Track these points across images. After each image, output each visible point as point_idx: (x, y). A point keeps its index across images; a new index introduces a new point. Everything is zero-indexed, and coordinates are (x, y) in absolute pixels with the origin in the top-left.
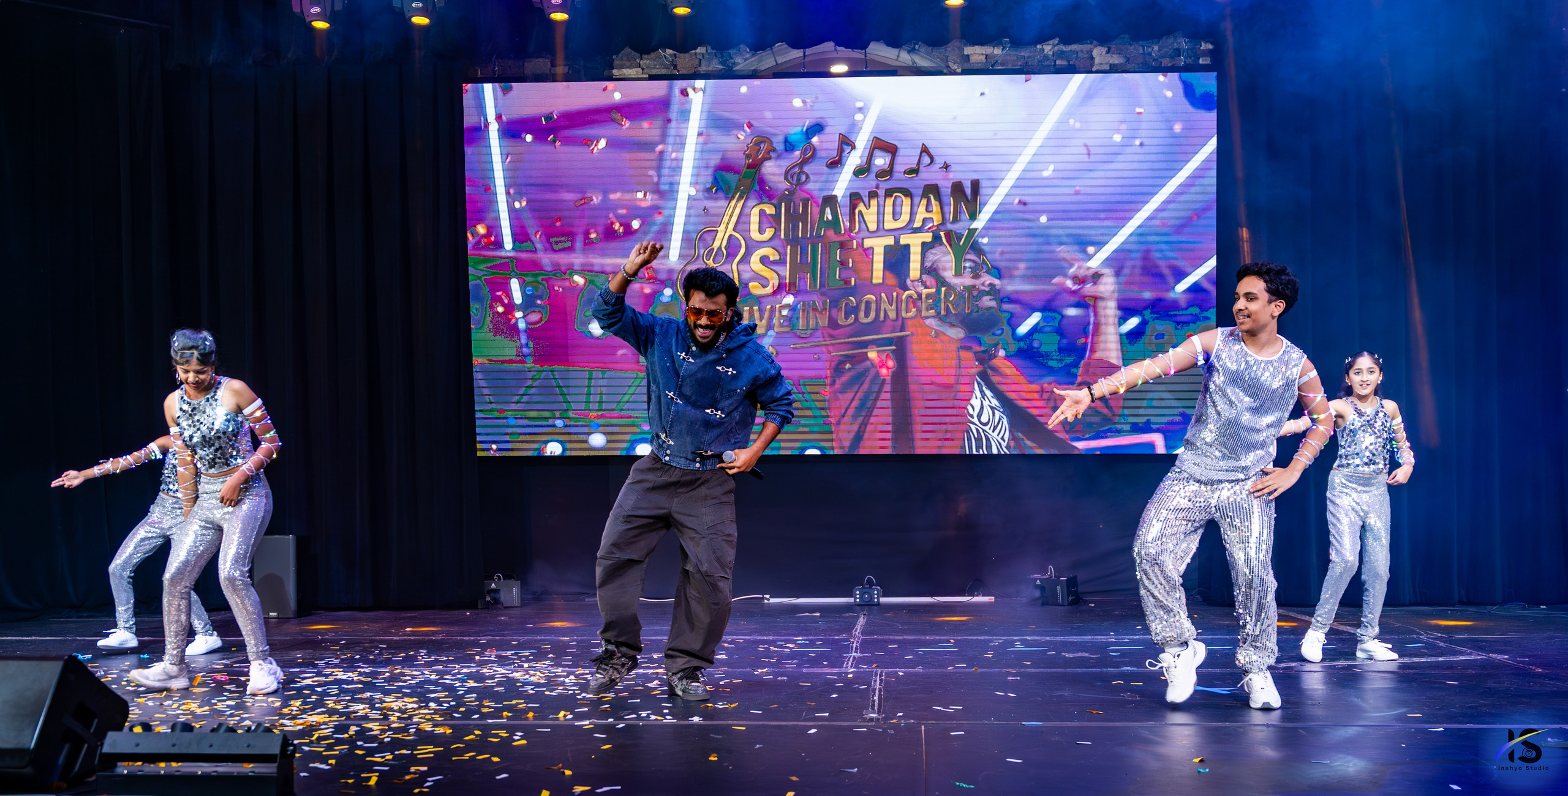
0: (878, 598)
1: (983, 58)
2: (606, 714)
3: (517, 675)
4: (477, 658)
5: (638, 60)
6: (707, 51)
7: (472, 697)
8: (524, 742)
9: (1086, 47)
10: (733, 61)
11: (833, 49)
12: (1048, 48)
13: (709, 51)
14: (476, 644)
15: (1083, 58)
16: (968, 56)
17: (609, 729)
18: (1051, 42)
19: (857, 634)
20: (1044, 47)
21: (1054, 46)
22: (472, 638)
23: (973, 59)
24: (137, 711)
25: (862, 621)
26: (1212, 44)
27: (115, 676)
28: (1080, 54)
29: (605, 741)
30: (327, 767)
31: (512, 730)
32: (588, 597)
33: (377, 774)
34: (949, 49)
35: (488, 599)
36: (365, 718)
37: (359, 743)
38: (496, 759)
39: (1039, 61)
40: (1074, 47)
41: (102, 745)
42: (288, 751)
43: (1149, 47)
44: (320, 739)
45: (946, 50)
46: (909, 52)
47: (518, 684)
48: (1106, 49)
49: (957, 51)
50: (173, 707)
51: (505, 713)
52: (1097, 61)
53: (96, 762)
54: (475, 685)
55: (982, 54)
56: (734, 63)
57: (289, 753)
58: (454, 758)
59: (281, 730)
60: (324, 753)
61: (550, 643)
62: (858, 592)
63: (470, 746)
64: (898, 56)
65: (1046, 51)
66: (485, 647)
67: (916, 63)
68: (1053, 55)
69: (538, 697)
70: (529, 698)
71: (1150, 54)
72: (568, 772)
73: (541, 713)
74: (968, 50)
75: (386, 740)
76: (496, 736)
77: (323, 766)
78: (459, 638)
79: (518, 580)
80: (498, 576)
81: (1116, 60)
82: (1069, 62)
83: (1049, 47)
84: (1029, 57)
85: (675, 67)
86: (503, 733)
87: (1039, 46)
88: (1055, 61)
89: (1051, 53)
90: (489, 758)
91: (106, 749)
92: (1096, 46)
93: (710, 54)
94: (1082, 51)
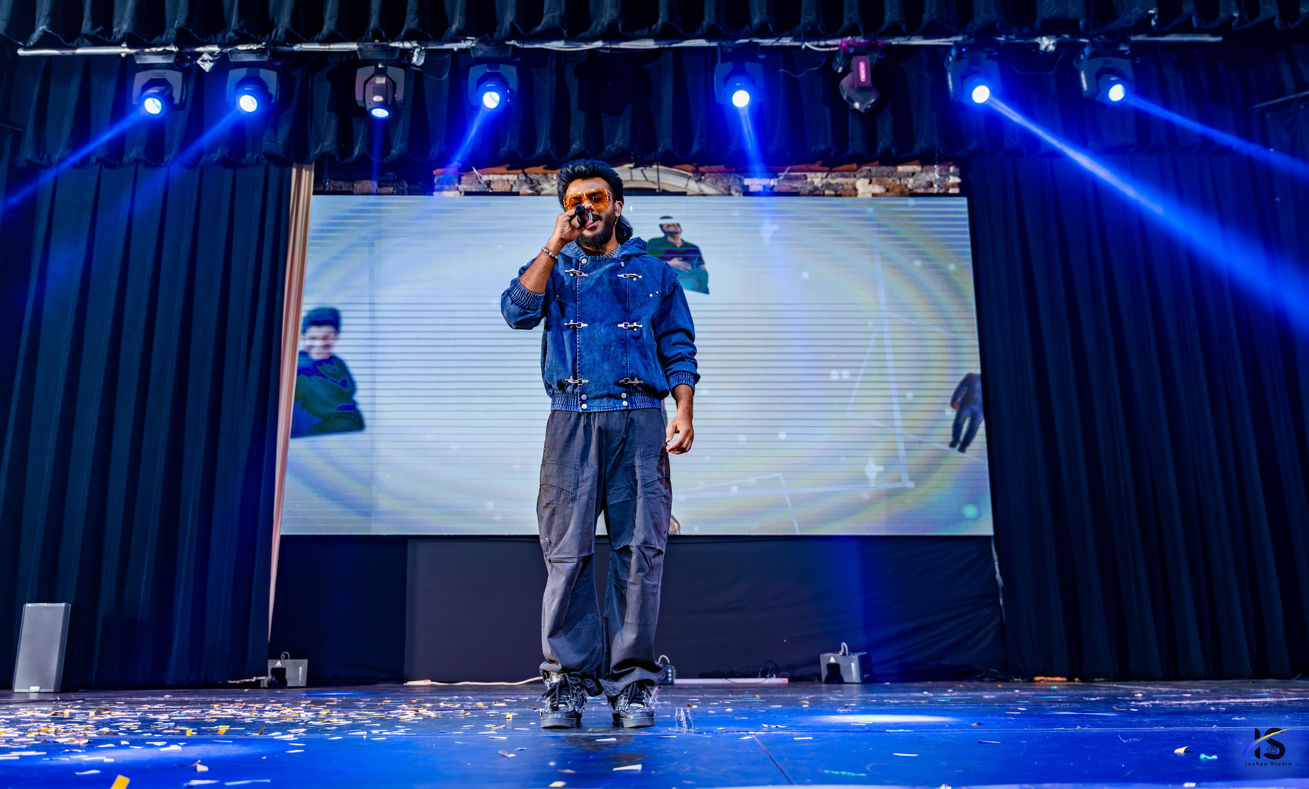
1: (761, 188)
5: (457, 185)
6: (518, 178)
9: (851, 180)
10: (540, 187)
12: (817, 181)
13: (520, 178)
15: (849, 189)
16: (748, 186)
18: (820, 176)
20: (814, 180)
21: (823, 178)
23: (753, 188)
26: (960, 177)
28: (845, 186)
34: (731, 180)
40: (841, 180)
43: (906, 179)
45: (728, 181)
46: (697, 181)
48: (868, 180)
49: (738, 182)
52: (861, 190)
55: (760, 185)
56: (542, 189)
64: (687, 185)
65: (815, 184)
67: (702, 191)
68: (822, 187)
71: (906, 186)
74: (747, 182)
79: (304, 660)
81: (878, 189)
83: (818, 179)
84: (801, 188)
85: (489, 188)
87: (810, 179)
88: (824, 192)
89: (820, 185)
92: (859, 179)
93: (520, 181)
94: (847, 183)
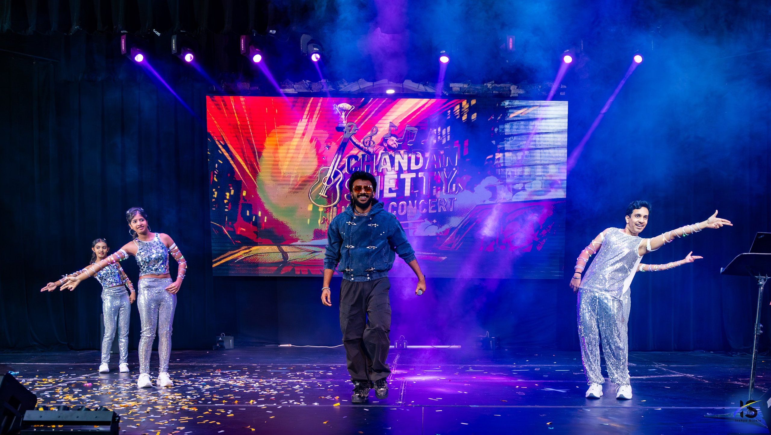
0: (406, 346)
1: (458, 89)
2: (272, 402)
3: (230, 382)
4: (211, 374)
5: (293, 85)
7: (208, 393)
8: (232, 415)
9: (507, 85)
11: (387, 82)
12: (489, 85)
14: (211, 367)
15: (506, 90)
16: (452, 88)
17: (274, 409)
18: (491, 82)
19: (395, 363)
20: (488, 84)
21: (492, 84)
22: (209, 364)
23: (454, 89)
24: (42, 400)
25: (398, 357)
26: (566, 85)
27: (31, 382)
29: (271, 415)
30: (136, 427)
31: (227, 409)
32: (267, 344)
33: (160, 431)
35: (218, 345)
36: (155, 403)
37: (152, 416)
38: (218, 423)
39: (485, 91)
40: (502, 85)
41: (23, 417)
42: (116, 419)
43: (537, 86)
44: (133, 413)
46: (424, 85)
47: (231, 387)
48: (517, 86)
49: (446, 86)
50: (60, 398)
51: (224, 401)
52: (512, 92)
53: (20, 425)
54: (210, 387)
55: (458, 87)
56: (340, 88)
57: (116, 420)
58: (198, 423)
59: (113, 409)
60: (134, 420)
61: (248, 367)
62: (396, 343)
63: (206, 417)
64: (418, 87)
65: (488, 87)
66: (215, 369)
67: (427, 90)
68: (492, 89)
69: (240, 393)
70: (235, 394)
72: (253, 430)
73: (241, 401)
74: (451, 85)
75: (165, 414)
76: (219, 412)
77: (134, 427)
78: (203, 364)
79: (232, 336)
80: (223, 334)
81: (521, 92)
82: (499, 92)
83: (491, 85)
84: (480, 89)
85: (311, 89)
86: (222, 411)
87: (485, 84)
88: (493, 92)
89: (491, 87)
90: (215, 423)
91: (26, 418)
92: (512, 85)
93: (327, 83)
94: (505, 87)
